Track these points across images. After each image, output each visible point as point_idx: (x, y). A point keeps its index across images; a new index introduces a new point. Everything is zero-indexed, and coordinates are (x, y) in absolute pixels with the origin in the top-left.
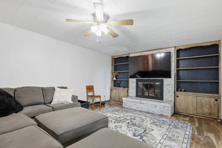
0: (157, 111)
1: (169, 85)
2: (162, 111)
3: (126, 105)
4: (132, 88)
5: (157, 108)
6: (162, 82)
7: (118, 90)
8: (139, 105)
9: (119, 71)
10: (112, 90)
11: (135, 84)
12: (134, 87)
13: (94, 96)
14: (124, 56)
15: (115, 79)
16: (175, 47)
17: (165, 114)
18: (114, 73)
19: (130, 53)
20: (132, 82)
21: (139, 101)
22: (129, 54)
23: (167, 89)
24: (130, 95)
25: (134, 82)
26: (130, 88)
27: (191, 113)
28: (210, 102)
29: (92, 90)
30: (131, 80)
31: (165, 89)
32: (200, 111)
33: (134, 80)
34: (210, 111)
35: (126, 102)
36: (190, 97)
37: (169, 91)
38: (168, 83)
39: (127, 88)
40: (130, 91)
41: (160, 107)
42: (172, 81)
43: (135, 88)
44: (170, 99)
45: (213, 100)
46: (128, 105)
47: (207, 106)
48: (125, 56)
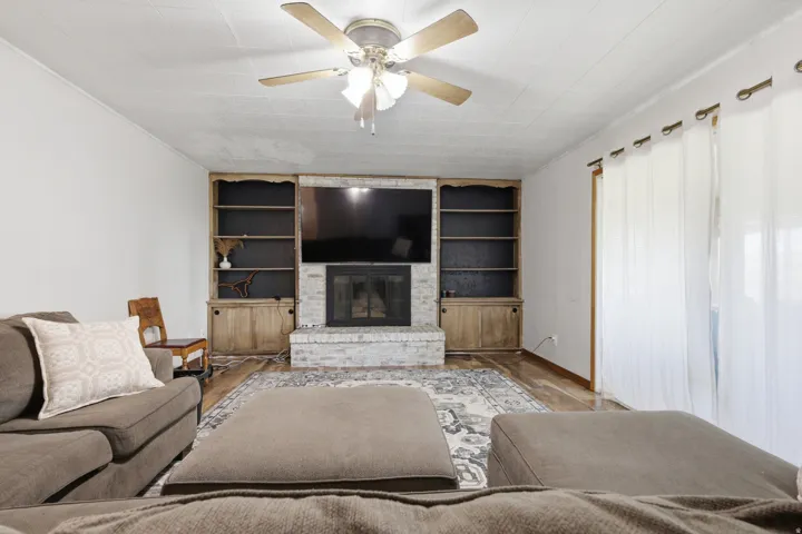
0: (408, 357)
1: (425, 281)
2: (423, 356)
3: (304, 359)
4: (311, 298)
5: (408, 350)
6: (407, 273)
7: (248, 310)
8: (353, 351)
9: (245, 236)
10: (217, 313)
11: (321, 285)
12: (319, 293)
13: (168, 344)
14: (271, 179)
15: (226, 265)
16: (438, 179)
17: (431, 362)
18: (222, 243)
19: (302, 175)
20: (312, 276)
21: (355, 338)
22: (296, 176)
23: (420, 293)
24: (301, 321)
25: (317, 276)
26: (302, 296)
27: (472, 346)
28: (505, 315)
29: (156, 320)
30: (306, 271)
31: (414, 292)
32: (488, 339)
33: (319, 269)
34: (505, 337)
35: (304, 347)
36: (470, 309)
37: (426, 298)
38: (422, 278)
39: (290, 300)
40: (301, 309)
41: (419, 344)
42: (432, 270)
43: (324, 296)
44: (428, 320)
45: (509, 310)
46: (313, 357)
47: (501, 326)
48: (278, 180)
